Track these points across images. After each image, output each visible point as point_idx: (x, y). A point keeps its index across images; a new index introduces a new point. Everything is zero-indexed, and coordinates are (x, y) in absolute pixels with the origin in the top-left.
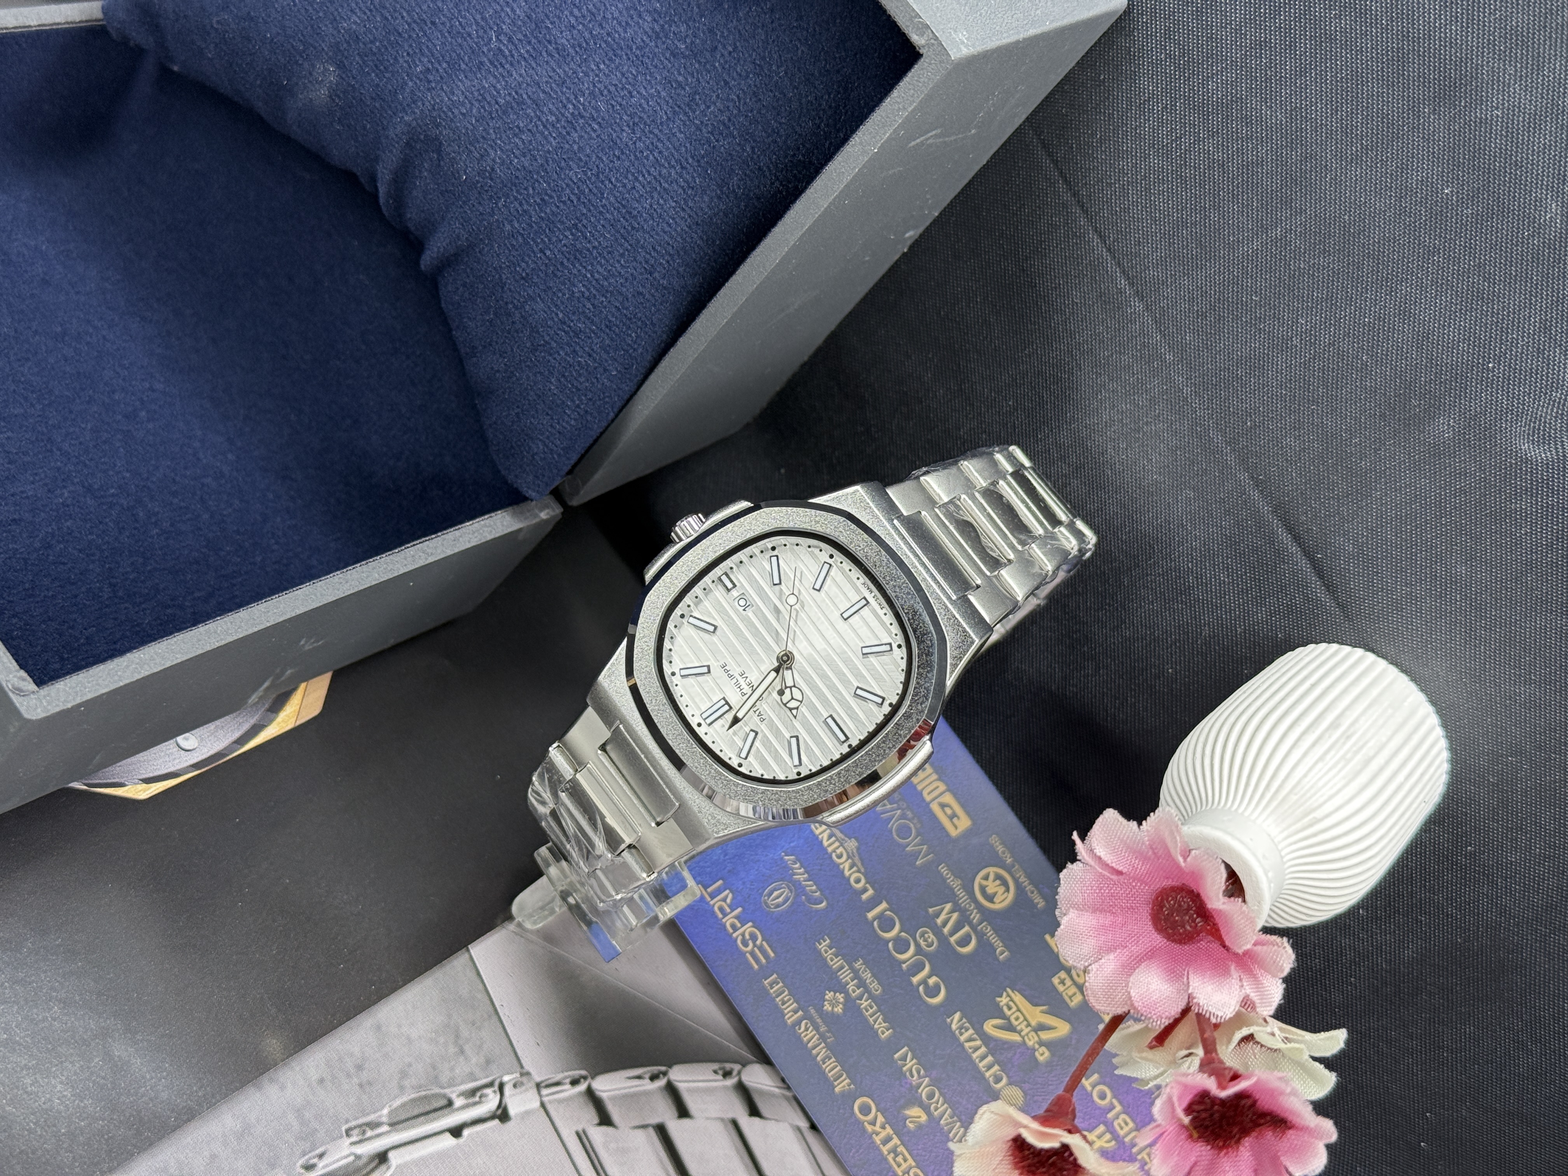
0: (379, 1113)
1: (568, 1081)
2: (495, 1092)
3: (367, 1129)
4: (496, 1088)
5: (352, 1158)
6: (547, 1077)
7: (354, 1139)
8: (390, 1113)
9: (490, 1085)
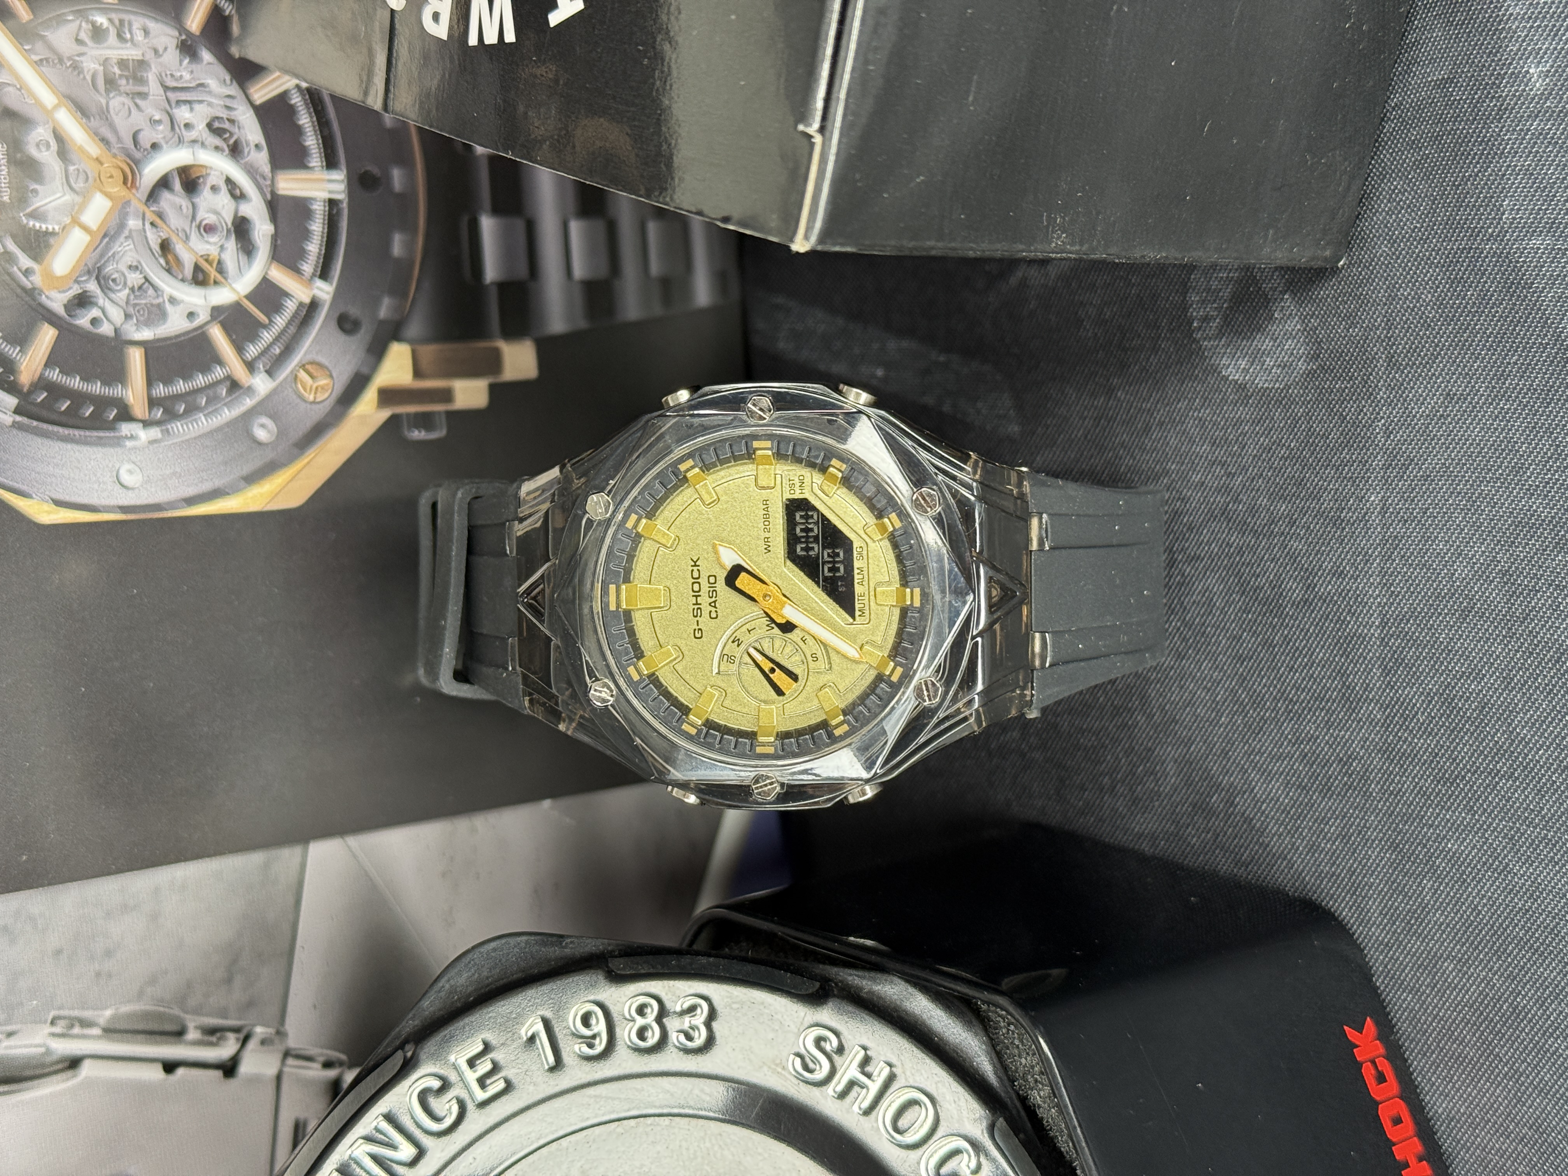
0: (99, 1012)
1: (322, 1059)
2: (238, 1039)
3: (77, 1024)
4: (241, 1036)
5: (43, 1050)
6: (301, 1046)
7: (57, 1030)
8: (114, 1018)
9: (236, 1030)
